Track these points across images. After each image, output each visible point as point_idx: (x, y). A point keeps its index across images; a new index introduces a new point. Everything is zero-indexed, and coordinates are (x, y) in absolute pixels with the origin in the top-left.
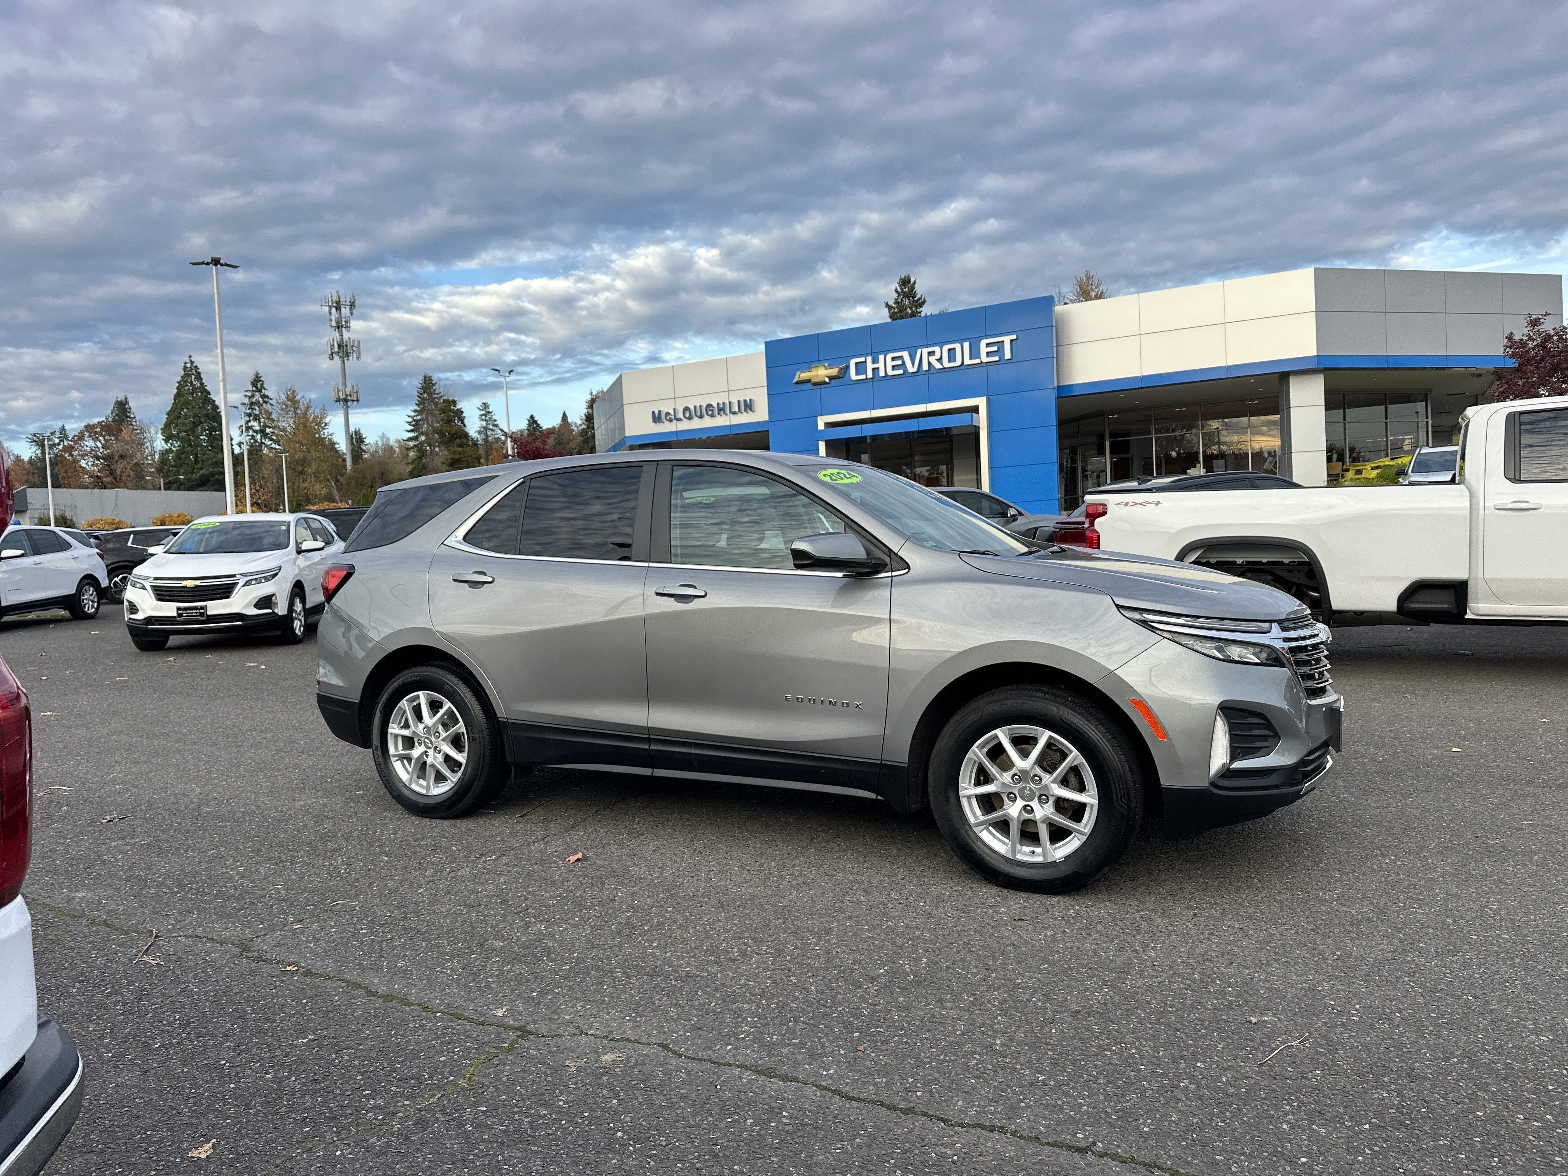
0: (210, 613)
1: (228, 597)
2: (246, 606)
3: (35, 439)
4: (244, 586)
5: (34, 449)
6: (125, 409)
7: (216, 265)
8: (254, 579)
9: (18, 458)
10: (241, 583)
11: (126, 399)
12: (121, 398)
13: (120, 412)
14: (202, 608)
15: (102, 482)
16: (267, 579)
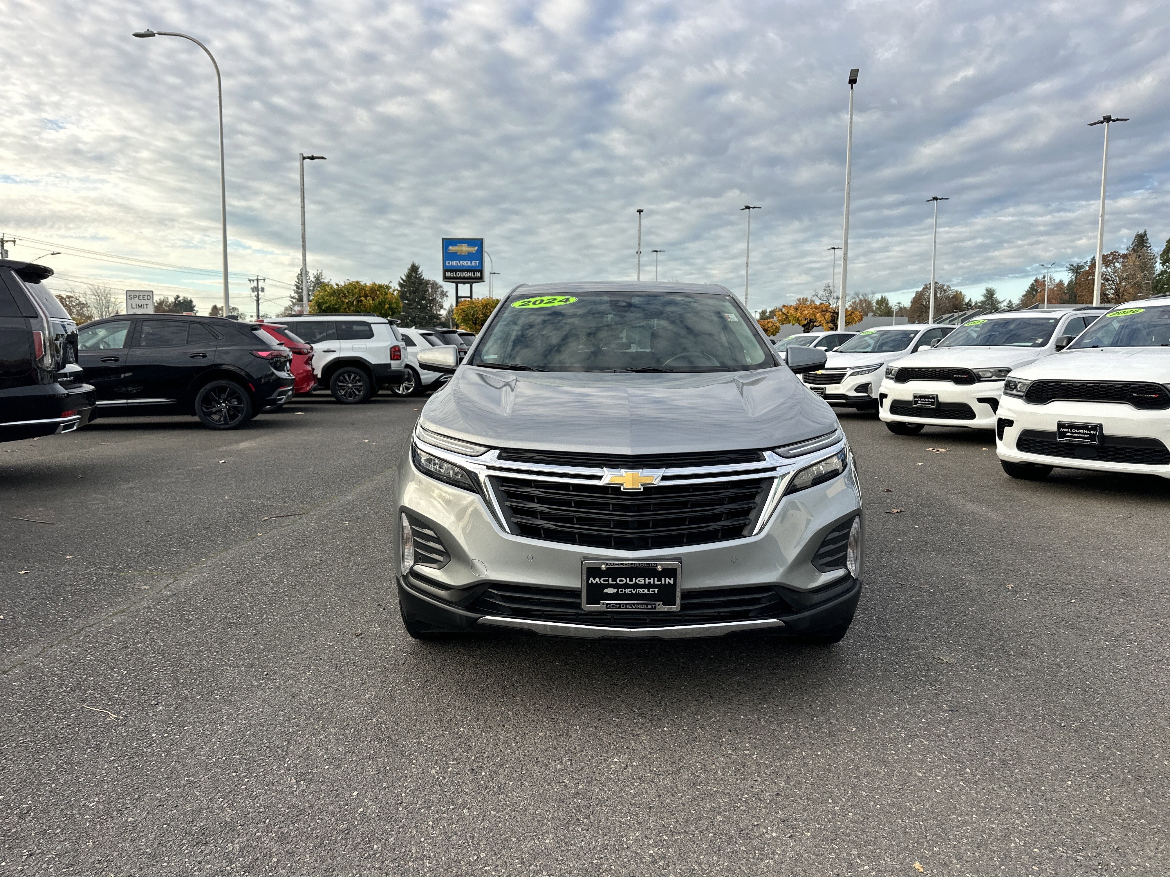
0: (827, 392)
1: (839, 383)
2: (849, 390)
3: (1072, 268)
4: (850, 376)
5: (1070, 275)
6: (1143, 240)
7: (1108, 122)
8: (858, 372)
9: (1061, 283)
10: (849, 373)
11: (1145, 232)
12: (1141, 231)
13: (1139, 243)
14: (822, 389)
15: (1107, 298)
16: (869, 371)
